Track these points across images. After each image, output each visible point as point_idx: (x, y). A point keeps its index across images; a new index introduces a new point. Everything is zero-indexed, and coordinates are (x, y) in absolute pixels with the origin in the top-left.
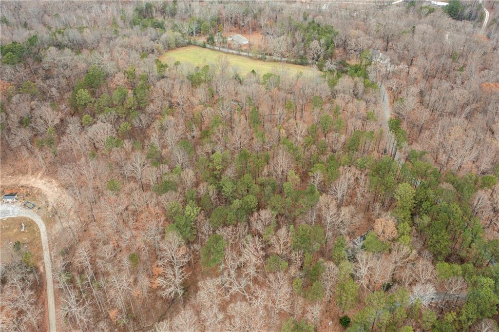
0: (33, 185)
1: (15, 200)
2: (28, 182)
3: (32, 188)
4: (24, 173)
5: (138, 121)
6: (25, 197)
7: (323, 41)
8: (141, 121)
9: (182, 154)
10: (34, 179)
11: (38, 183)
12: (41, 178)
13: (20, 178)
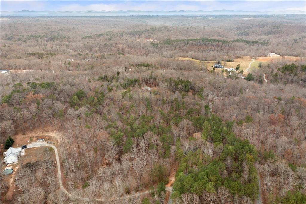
0: (51, 135)
1: (43, 141)
2: (49, 135)
3: (51, 136)
4: (47, 131)
5: (99, 108)
6: (48, 140)
7: (183, 85)
8: (100, 108)
9: (117, 117)
10: (52, 133)
11: (53, 134)
12: (55, 133)
13: (46, 133)
